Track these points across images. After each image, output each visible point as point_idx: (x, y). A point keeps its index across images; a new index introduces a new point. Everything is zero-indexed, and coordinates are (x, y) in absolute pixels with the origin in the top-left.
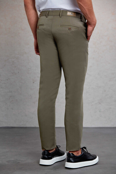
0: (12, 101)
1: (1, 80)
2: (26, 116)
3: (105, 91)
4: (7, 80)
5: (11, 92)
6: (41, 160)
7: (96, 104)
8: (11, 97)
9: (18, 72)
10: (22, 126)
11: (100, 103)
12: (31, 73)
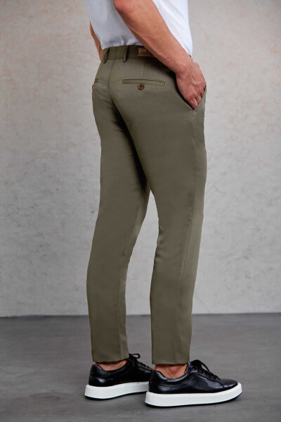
0: (44, 256)
1: (19, 209)
2: (77, 290)
3: (258, 230)
4: (32, 207)
5: (42, 235)
6: (88, 387)
7: (238, 259)
8: (41, 246)
9: (58, 189)
10: (68, 314)
11: (246, 258)
12: (86, 191)
